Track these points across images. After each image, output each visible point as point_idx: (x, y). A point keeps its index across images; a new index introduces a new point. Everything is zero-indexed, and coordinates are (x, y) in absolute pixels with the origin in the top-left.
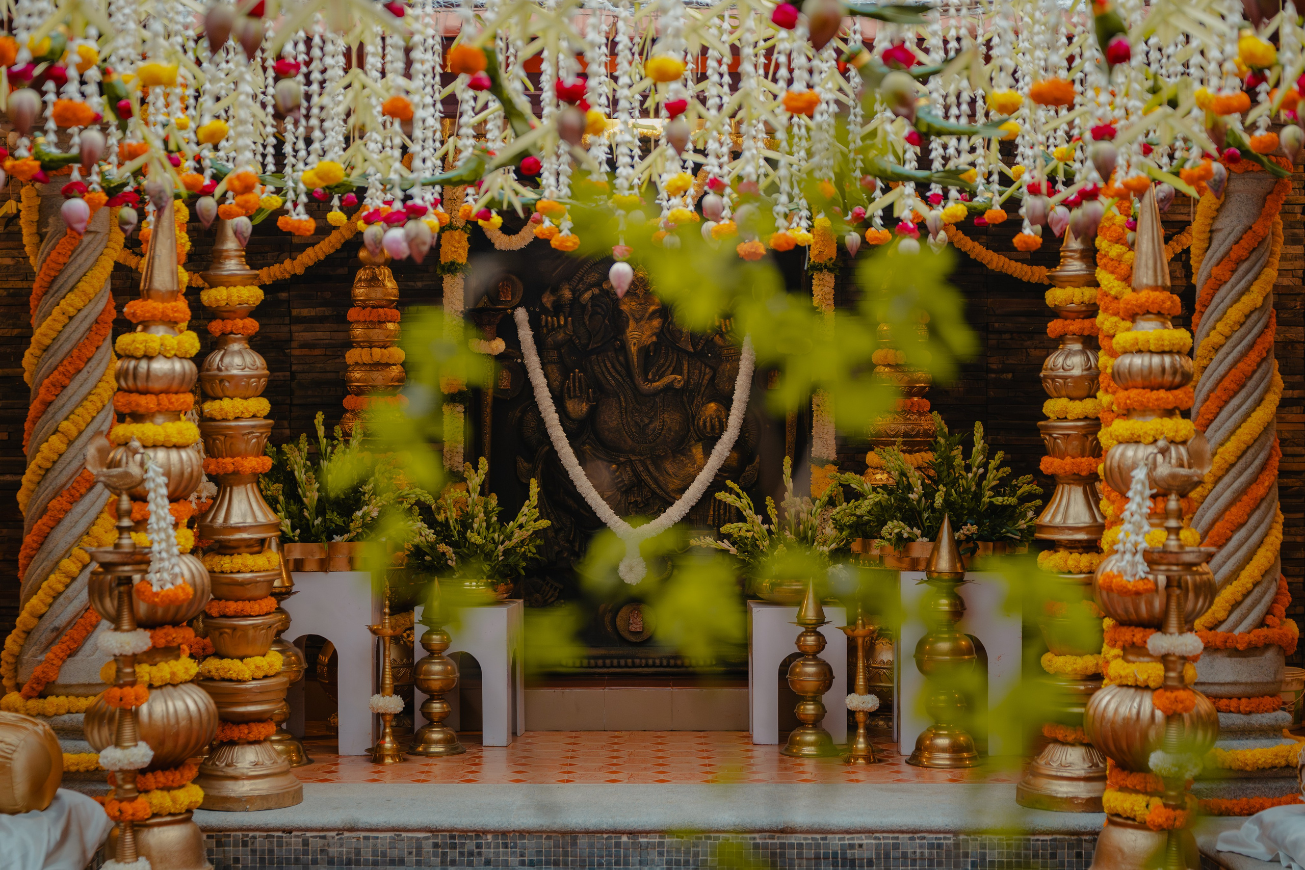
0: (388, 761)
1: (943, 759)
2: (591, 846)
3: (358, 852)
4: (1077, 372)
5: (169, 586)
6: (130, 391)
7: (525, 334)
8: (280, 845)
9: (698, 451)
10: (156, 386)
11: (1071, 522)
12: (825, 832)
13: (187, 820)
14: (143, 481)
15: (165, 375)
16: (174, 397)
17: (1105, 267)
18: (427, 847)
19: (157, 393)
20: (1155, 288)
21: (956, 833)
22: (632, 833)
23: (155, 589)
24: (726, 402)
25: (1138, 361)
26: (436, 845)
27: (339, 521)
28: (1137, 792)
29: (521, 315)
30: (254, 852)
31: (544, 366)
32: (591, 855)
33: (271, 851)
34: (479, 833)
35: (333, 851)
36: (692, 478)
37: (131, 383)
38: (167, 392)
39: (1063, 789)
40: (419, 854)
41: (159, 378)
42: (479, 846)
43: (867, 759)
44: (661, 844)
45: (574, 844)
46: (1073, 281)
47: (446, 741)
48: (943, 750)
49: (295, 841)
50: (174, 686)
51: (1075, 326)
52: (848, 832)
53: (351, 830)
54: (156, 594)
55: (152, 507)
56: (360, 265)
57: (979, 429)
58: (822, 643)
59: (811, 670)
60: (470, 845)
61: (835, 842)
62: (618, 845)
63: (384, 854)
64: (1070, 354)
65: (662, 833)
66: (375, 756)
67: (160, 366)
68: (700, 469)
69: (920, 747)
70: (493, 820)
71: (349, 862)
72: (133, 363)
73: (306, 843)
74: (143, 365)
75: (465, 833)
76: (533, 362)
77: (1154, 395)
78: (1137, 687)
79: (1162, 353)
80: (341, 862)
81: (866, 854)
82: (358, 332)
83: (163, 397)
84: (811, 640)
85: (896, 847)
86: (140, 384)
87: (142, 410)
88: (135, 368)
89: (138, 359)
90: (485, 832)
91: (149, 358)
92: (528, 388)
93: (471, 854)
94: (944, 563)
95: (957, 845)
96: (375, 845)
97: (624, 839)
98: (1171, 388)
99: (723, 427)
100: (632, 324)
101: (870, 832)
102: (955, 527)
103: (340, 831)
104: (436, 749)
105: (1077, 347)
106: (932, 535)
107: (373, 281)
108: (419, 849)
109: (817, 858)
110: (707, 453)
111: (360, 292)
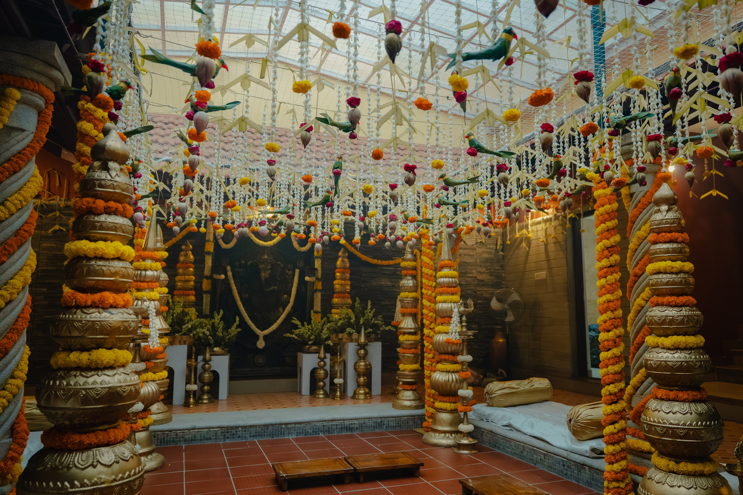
0: (191, 406)
1: (362, 397)
2: (273, 429)
3: (195, 436)
4: (411, 285)
5: (156, 347)
6: (137, 281)
7: (230, 274)
8: (167, 436)
9: (281, 310)
10: (148, 280)
11: (409, 327)
12: (344, 420)
13: (147, 430)
14: (147, 310)
15: (151, 276)
16: (153, 284)
17: (425, 255)
18: (219, 433)
19: (148, 282)
20: (449, 260)
21: (381, 418)
22: (286, 424)
23: (151, 348)
24: (290, 295)
25: (446, 280)
26: (222, 432)
27: (179, 328)
28: (447, 402)
29: (229, 268)
30: (158, 439)
31: (235, 283)
32: (273, 432)
33: (164, 439)
34: (237, 427)
35: (186, 437)
36: (279, 317)
37: (138, 278)
38: (151, 282)
39: (407, 403)
40: (216, 436)
41: (149, 277)
42: (236, 432)
43: (340, 398)
44: (295, 427)
45: (267, 429)
46: (409, 260)
47: (208, 399)
48: (362, 394)
49: (173, 434)
50: (147, 382)
51: (410, 272)
52: (351, 419)
53: (193, 429)
54: (151, 350)
55: (150, 319)
56: (182, 250)
57: (369, 303)
58: (325, 364)
59: (322, 372)
60: (234, 431)
61: (347, 423)
62: (281, 428)
63: (204, 437)
64: (408, 280)
65: (296, 423)
66: (186, 405)
67: (149, 273)
68: (282, 314)
69: (355, 393)
70: (241, 423)
71: (192, 440)
72: (139, 272)
73: (177, 435)
74: (143, 272)
75: (232, 428)
76: (232, 282)
77: (450, 289)
78: (447, 372)
79: (452, 277)
80: (189, 441)
81: (356, 426)
82: (180, 271)
83: (150, 283)
84: (322, 363)
85: (364, 423)
86: (142, 279)
87: (142, 288)
88: (141, 273)
89: (141, 270)
90: (239, 427)
91: (146, 270)
92: (230, 290)
93: (234, 434)
94: (362, 340)
95: (381, 422)
96: (201, 434)
97: (283, 426)
98: (454, 287)
99: (289, 302)
100: (262, 272)
101: (356, 419)
102: (365, 329)
103: (189, 430)
104: (205, 401)
105: (410, 278)
106: (359, 332)
107: (186, 255)
108: (216, 434)
109: (342, 428)
110: (284, 310)
111: (182, 258)
